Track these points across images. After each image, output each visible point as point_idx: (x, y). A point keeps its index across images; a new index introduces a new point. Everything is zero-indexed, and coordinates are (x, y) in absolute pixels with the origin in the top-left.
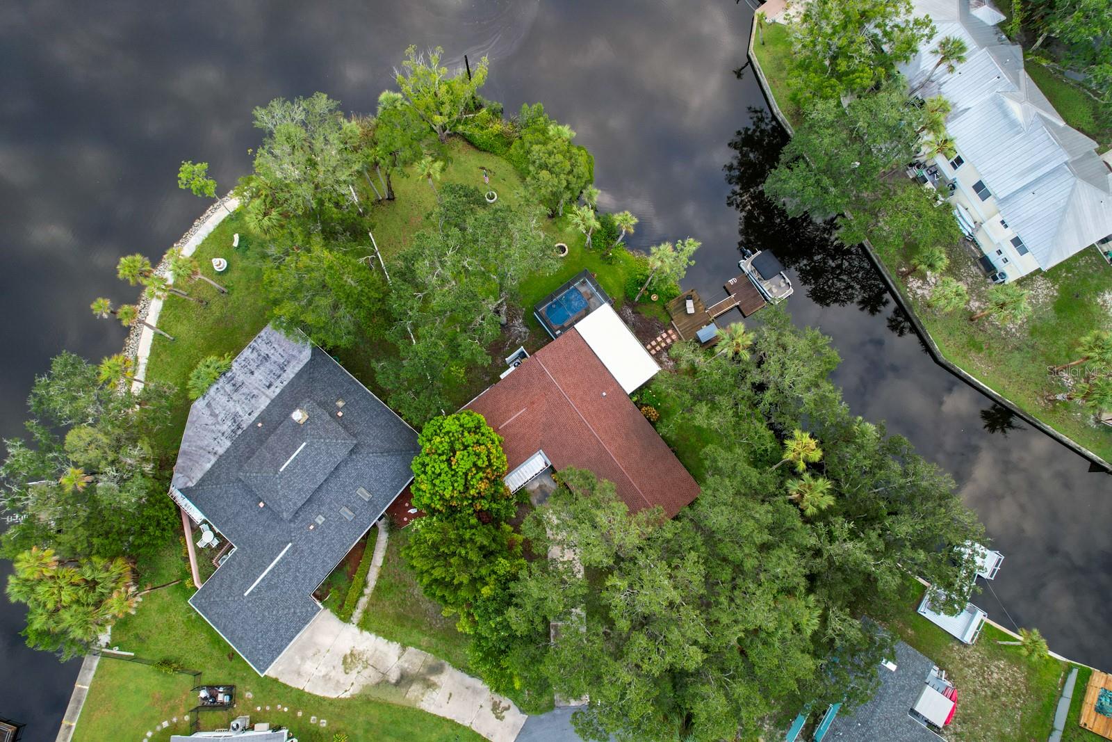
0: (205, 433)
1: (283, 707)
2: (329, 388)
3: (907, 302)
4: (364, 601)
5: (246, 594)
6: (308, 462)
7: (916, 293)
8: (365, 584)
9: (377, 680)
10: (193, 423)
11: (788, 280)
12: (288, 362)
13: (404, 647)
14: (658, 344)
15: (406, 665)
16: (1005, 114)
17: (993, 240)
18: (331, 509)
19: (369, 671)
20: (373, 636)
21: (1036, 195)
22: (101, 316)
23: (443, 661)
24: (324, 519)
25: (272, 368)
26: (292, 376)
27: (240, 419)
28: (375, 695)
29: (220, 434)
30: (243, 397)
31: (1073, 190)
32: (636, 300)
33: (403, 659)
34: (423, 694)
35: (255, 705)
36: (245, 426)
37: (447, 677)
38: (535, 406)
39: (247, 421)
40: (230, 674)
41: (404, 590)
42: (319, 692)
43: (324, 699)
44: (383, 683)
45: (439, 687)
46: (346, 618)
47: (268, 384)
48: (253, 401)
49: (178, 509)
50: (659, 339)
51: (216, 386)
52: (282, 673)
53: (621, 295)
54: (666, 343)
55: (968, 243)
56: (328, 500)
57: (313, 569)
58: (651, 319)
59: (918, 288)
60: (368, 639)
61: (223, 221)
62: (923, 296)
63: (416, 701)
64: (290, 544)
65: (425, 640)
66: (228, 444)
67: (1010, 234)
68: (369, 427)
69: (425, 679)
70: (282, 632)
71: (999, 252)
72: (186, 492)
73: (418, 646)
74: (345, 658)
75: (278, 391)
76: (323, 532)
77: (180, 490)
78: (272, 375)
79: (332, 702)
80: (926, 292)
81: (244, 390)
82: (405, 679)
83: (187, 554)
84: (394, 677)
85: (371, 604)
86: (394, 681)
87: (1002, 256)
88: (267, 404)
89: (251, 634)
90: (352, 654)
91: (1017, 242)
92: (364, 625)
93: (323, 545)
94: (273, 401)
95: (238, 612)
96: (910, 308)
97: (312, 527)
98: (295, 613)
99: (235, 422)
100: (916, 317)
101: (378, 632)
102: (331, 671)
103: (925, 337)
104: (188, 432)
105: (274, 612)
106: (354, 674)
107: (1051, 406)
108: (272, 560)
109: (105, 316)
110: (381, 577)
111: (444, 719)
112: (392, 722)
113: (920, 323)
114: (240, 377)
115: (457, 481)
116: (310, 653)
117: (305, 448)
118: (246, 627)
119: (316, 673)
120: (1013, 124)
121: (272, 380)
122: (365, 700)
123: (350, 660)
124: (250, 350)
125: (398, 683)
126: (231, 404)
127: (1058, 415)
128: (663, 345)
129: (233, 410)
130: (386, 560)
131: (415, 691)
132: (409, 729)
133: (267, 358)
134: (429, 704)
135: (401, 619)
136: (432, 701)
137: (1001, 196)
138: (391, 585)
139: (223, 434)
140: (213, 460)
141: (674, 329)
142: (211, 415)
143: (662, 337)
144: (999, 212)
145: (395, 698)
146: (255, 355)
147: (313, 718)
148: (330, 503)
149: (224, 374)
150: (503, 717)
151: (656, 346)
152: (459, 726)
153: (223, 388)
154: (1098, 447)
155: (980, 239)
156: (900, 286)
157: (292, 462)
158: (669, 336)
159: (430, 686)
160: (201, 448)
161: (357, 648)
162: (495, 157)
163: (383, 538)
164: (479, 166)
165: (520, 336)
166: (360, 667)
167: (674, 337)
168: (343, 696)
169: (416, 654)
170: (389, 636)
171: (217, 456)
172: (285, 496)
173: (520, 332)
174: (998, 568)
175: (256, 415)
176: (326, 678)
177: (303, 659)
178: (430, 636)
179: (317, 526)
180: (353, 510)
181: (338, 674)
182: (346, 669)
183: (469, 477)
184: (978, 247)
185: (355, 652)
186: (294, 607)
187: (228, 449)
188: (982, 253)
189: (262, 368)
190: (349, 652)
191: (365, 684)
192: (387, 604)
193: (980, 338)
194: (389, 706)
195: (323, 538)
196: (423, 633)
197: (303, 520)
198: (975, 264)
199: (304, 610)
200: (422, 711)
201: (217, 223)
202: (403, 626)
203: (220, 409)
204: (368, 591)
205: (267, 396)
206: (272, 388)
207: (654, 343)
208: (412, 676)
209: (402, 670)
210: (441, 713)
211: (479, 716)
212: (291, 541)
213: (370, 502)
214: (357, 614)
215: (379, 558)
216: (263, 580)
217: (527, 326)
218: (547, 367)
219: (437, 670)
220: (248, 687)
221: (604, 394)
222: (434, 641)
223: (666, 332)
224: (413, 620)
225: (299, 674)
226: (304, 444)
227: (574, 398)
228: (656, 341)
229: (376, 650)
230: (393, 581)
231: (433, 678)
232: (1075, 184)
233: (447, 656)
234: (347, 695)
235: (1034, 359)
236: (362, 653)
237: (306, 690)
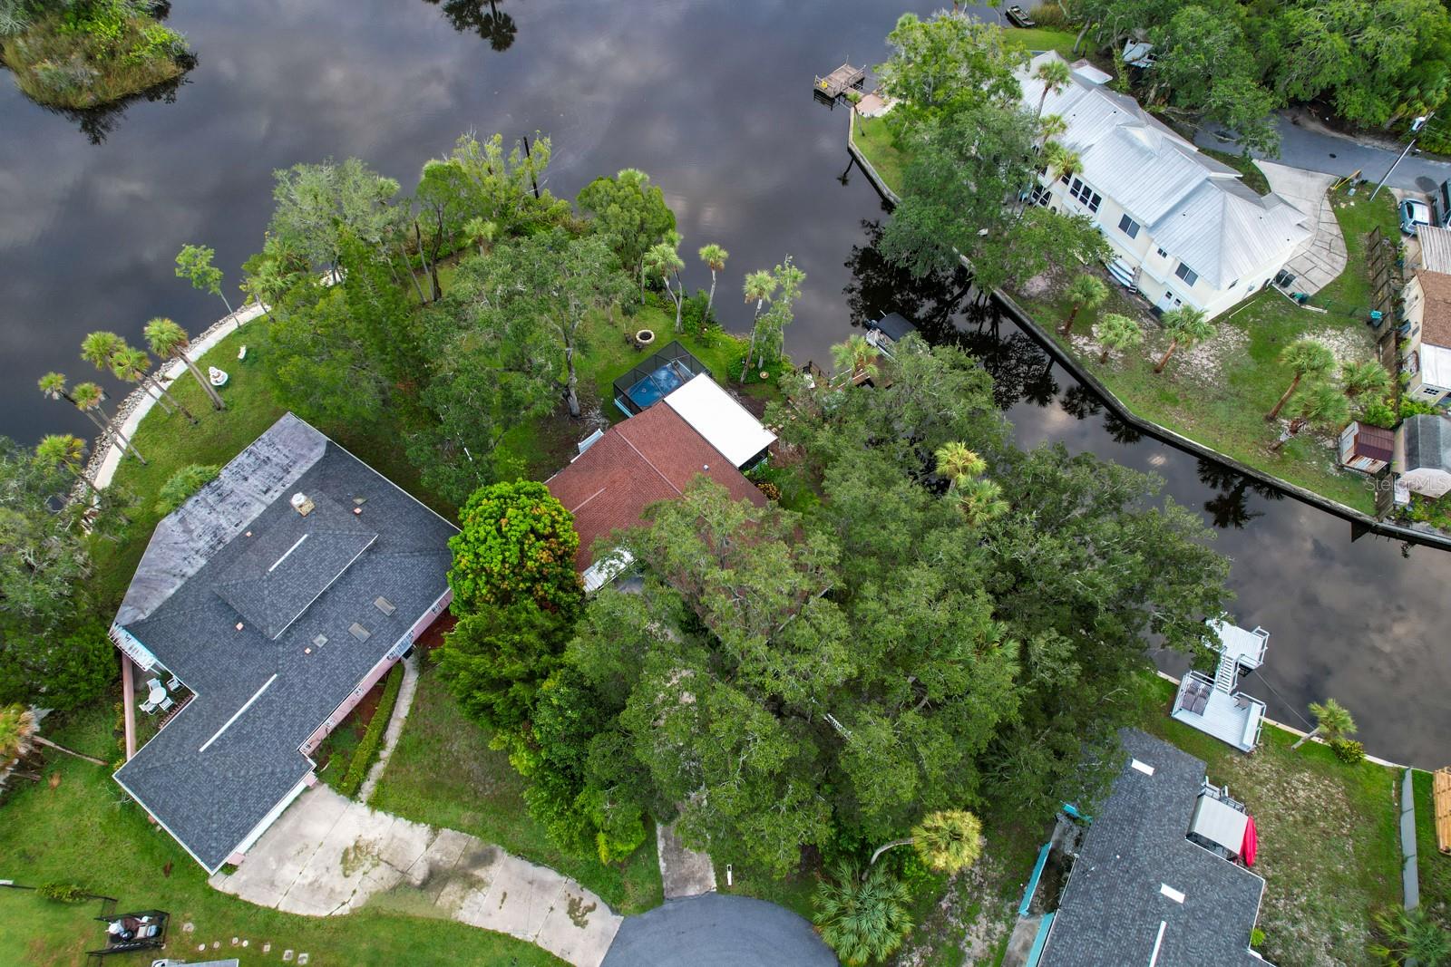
0: (172, 553)
1: (241, 940)
2: (345, 485)
4: (378, 769)
5: (202, 750)
6: (309, 560)
8: (381, 743)
9: (393, 883)
10: (158, 543)
12: (295, 463)
13: (435, 829)
15: (438, 857)
16: (1132, 143)
18: (337, 627)
19: (382, 870)
20: (390, 818)
21: (1187, 217)
23: (494, 845)
24: (325, 640)
25: (272, 471)
26: (297, 477)
27: (223, 532)
28: (388, 907)
29: (193, 552)
30: (230, 508)
32: (742, 379)
33: (432, 848)
34: (462, 898)
35: (196, 943)
36: (228, 540)
37: (500, 868)
38: (616, 485)
39: (231, 533)
40: (163, 897)
41: (437, 746)
42: (301, 910)
43: (308, 919)
44: (403, 886)
45: (488, 885)
46: (353, 795)
47: (265, 489)
48: (243, 510)
49: (119, 654)
51: (195, 498)
52: (246, 885)
53: (724, 378)
55: (1133, 296)
56: (334, 615)
57: (305, 712)
58: (762, 400)
59: (1085, 344)
60: (382, 822)
63: (451, 910)
64: (275, 676)
65: (466, 817)
66: (203, 562)
67: (1170, 264)
68: (395, 525)
69: (466, 875)
70: (251, 802)
71: (1169, 295)
72: (135, 629)
73: (457, 827)
74: (346, 853)
75: (277, 495)
76: (324, 658)
77: (126, 628)
78: (272, 478)
79: (319, 923)
82: (436, 878)
84: (418, 876)
85: (389, 771)
86: (418, 883)
87: (1173, 298)
90: (356, 847)
91: (1183, 271)
92: (376, 804)
93: (322, 676)
94: (269, 507)
97: (308, 651)
99: (215, 536)
101: (398, 811)
102: (322, 875)
103: (1106, 397)
104: (150, 554)
106: (357, 876)
107: (1278, 457)
109: (56, 396)
110: (405, 732)
111: (495, 934)
112: (413, 947)
114: (228, 486)
115: (509, 550)
116: (292, 851)
117: (305, 541)
119: (299, 880)
120: (1143, 152)
121: (271, 484)
122: (371, 915)
123: (352, 857)
124: (246, 455)
125: (425, 885)
126: (213, 517)
127: (1289, 466)
129: (215, 523)
130: (414, 708)
131: (450, 893)
132: (439, 955)
133: (267, 460)
134: (472, 913)
135: (432, 789)
136: (476, 908)
137: (1150, 221)
138: (420, 743)
139: (197, 552)
140: (179, 583)
142: (184, 531)
144: (1153, 240)
145: (418, 909)
146: (252, 458)
147: (287, 952)
148: (336, 619)
149: (208, 484)
150: (586, 922)
152: (517, 942)
153: (204, 499)
157: (287, 559)
159: (474, 884)
160: (164, 572)
161: (364, 837)
163: (411, 681)
166: (367, 865)
168: (338, 912)
169: (453, 839)
170: (414, 816)
171: (186, 579)
172: (273, 605)
173: (598, 424)
174: (1266, 648)
175: (245, 525)
176: (314, 887)
177: (281, 861)
178: (475, 808)
179: (315, 649)
180: (368, 627)
181: (335, 880)
182: (346, 869)
183: (526, 547)
184: (1144, 298)
185: (361, 844)
186: (274, 766)
187: (202, 569)
188: (1151, 304)
189: (259, 473)
190: (352, 844)
191: (374, 890)
192: (413, 769)
193: (1172, 390)
194: (409, 921)
195: (323, 667)
196: (465, 806)
197: (297, 642)
199: (287, 769)
200: (460, 925)
201: (221, 338)
202: (434, 798)
203: (198, 523)
204: (385, 754)
205: (262, 502)
206: (271, 493)
208: (447, 871)
209: (431, 863)
210: (490, 924)
211: (548, 924)
212: (277, 672)
213: (393, 616)
214: (368, 787)
215: (403, 708)
216: (230, 728)
217: (606, 417)
218: (630, 440)
219: (485, 859)
220: (189, 914)
221: (706, 467)
222: (480, 816)
224: (450, 789)
225: (272, 884)
226: (306, 536)
227: (667, 472)
229: (393, 837)
230: (422, 737)
231: (479, 873)
232: (1225, 198)
233: (501, 838)
234: (345, 910)
235: (1243, 408)
236: (373, 843)
237: (281, 909)
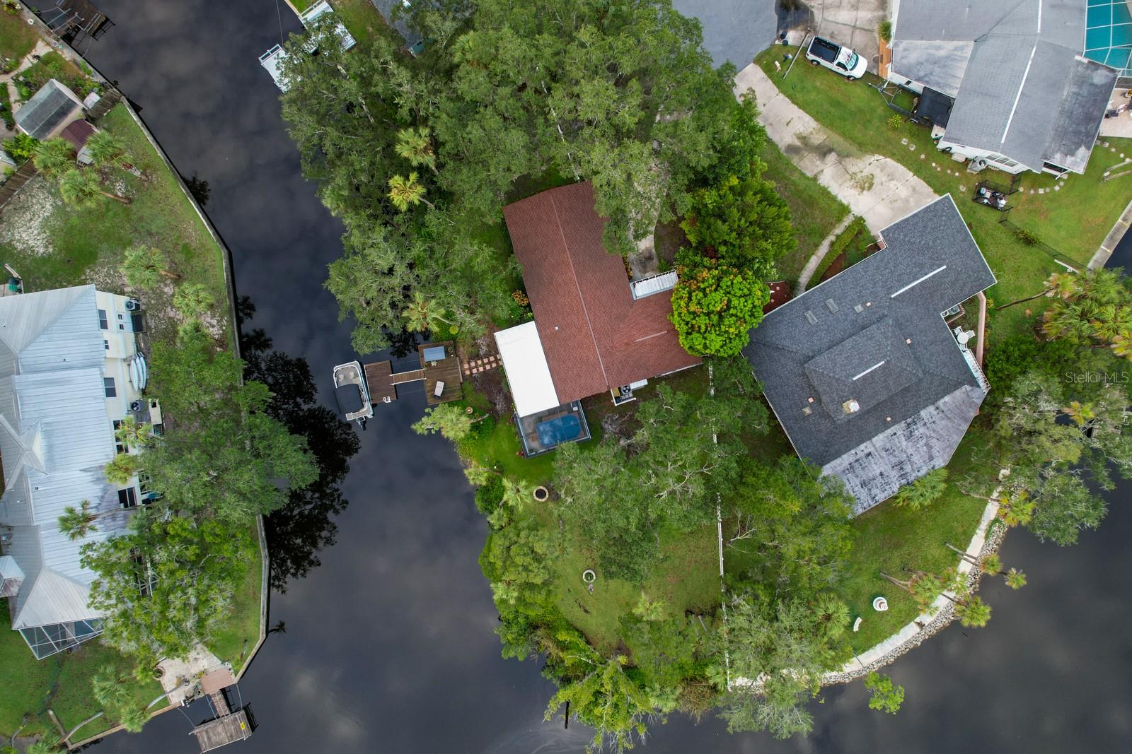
0: (941, 432)
1: (935, 168)
2: (813, 430)
3: (231, 317)
4: (839, 230)
5: (945, 267)
6: (856, 361)
7: (218, 321)
8: (832, 244)
9: (847, 160)
10: (950, 446)
11: (335, 379)
12: (844, 471)
13: (815, 179)
14: (484, 365)
15: (818, 163)
16: (50, 449)
17: (121, 340)
18: (846, 315)
19: (852, 169)
20: (840, 197)
21: (64, 357)
22: (1018, 571)
23: (785, 154)
24: (855, 308)
25: (861, 472)
26: (845, 456)
27: (905, 433)
28: (854, 149)
29: (928, 425)
30: (896, 453)
31: (27, 346)
32: (487, 415)
33: (819, 169)
34: (811, 133)
35: (959, 179)
36: (903, 424)
37: (785, 140)
38: (626, 341)
39: (899, 428)
40: (974, 212)
41: (800, 227)
42: (901, 168)
43: (898, 161)
44: (843, 156)
45: (795, 134)
46: (860, 221)
47: (870, 457)
48: (888, 446)
49: (985, 368)
50: (481, 369)
51: (919, 474)
52: (928, 196)
53: (500, 426)
54: (476, 363)
55: (144, 351)
56: (845, 323)
57: (877, 268)
58: (481, 391)
59: (213, 326)
60: (845, 197)
61: (864, 651)
62: (213, 316)
63: (819, 130)
64: (892, 296)
65: (795, 177)
66: (923, 413)
67: (106, 335)
68: (788, 379)
69: (805, 145)
70: (921, 224)
71: (121, 327)
72: (973, 382)
73: (803, 174)
74: (870, 188)
75: (862, 447)
76: (859, 297)
77: (979, 386)
78: (863, 465)
79: (892, 156)
80: (208, 319)
81: (894, 460)
82: (823, 151)
83: (986, 331)
84: (832, 157)
85: (833, 226)
86: (833, 153)
87: (121, 322)
88: (876, 438)
89: (949, 231)
90: (863, 189)
91: (104, 325)
92: (845, 210)
93: (862, 286)
94: (870, 439)
95: (955, 254)
96: (230, 309)
97: (869, 304)
98: (905, 236)
99: (911, 432)
100: (230, 299)
101: (834, 199)
102: (886, 181)
103: (230, 277)
104: (957, 439)
105: (923, 242)
106: (866, 172)
107: (148, 171)
108: (912, 289)
109: (1014, 571)
110: (817, 246)
111: (800, 107)
112: (845, 120)
113: (229, 292)
114: (894, 474)
115: (727, 286)
116: (899, 204)
117: (856, 375)
118: (952, 239)
119: (899, 185)
120: (48, 435)
121: (864, 460)
122: (864, 147)
123: (866, 185)
124: (877, 498)
125: (830, 150)
126: (910, 451)
127: (146, 161)
128: (479, 362)
129: (910, 444)
130: (807, 259)
131: (818, 138)
132: (833, 110)
133: (863, 484)
134: (808, 123)
135: (811, 203)
136: (805, 125)
137: (96, 371)
138: (809, 234)
139: (925, 424)
140: (940, 403)
141: (463, 373)
142: (931, 447)
143: (478, 370)
144: (105, 358)
145: (837, 140)
146: (874, 491)
147: (913, 149)
148: (845, 320)
149: (908, 484)
150: (748, 89)
151: (487, 364)
152: (789, 97)
153: (913, 470)
154: (125, 120)
155: (132, 349)
156: (230, 334)
157: (870, 367)
158: (470, 369)
159: (802, 138)
160: (949, 418)
161: (857, 193)
162: (569, 619)
163: (804, 278)
164: (589, 615)
165: (612, 420)
166: (859, 175)
167: (466, 366)
168: (881, 157)
169: (807, 169)
170: (825, 192)
171: (936, 405)
172: (886, 338)
173: (611, 425)
174: (269, 51)
175: (889, 432)
176: (891, 177)
177: (907, 201)
178: (789, 179)
179: (864, 304)
180: (826, 307)
181: (880, 177)
182: (872, 179)
183: (714, 287)
184: (137, 343)
185: (860, 190)
186: (904, 241)
187: (924, 408)
188: (136, 337)
189: (870, 475)
190: (864, 192)
191: (859, 160)
192: (818, 220)
193: (179, 257)
194: (843, 135)
195: (861, 292)
196: (794, 184)
197: (874, 313)
198: (149, 328)
199: (896, 236)
200: (817, 120)
201: (871, 651)
202: (810, 197)
203: (921, 450)
204: (832, 238)
205: (874, 446)
206: (867, 451)
207: (488, 367)
208: (815, 153)
209: (823, 160)
210: (800, 112)
211: (770, 98)
212: (891, 298)
213: (808, 309)
214: (847, 221)
215: (813, 263)
216: (926, 274)
217: (602, 428)
218: (601, 372)
219: (792, 149)
220: (962, 195)
221: (557, 328)
222: (787, 174)
223: (472, 373)
224: (800, 197)
225: (914, 189)
226: (855, 379)
227: (587, 334)
228: (485, 368)
229: (840, 185)
230: (807, 238)
231: (798, 143)
232: (21, 351)
233: (779, 157)
234: (877, 157)
235: (141, 219)
236: (852, 187)
237: (911, 174)
